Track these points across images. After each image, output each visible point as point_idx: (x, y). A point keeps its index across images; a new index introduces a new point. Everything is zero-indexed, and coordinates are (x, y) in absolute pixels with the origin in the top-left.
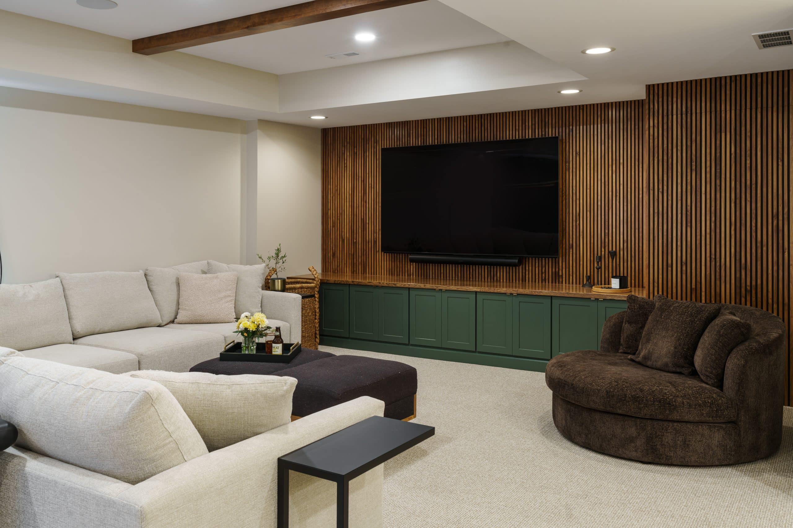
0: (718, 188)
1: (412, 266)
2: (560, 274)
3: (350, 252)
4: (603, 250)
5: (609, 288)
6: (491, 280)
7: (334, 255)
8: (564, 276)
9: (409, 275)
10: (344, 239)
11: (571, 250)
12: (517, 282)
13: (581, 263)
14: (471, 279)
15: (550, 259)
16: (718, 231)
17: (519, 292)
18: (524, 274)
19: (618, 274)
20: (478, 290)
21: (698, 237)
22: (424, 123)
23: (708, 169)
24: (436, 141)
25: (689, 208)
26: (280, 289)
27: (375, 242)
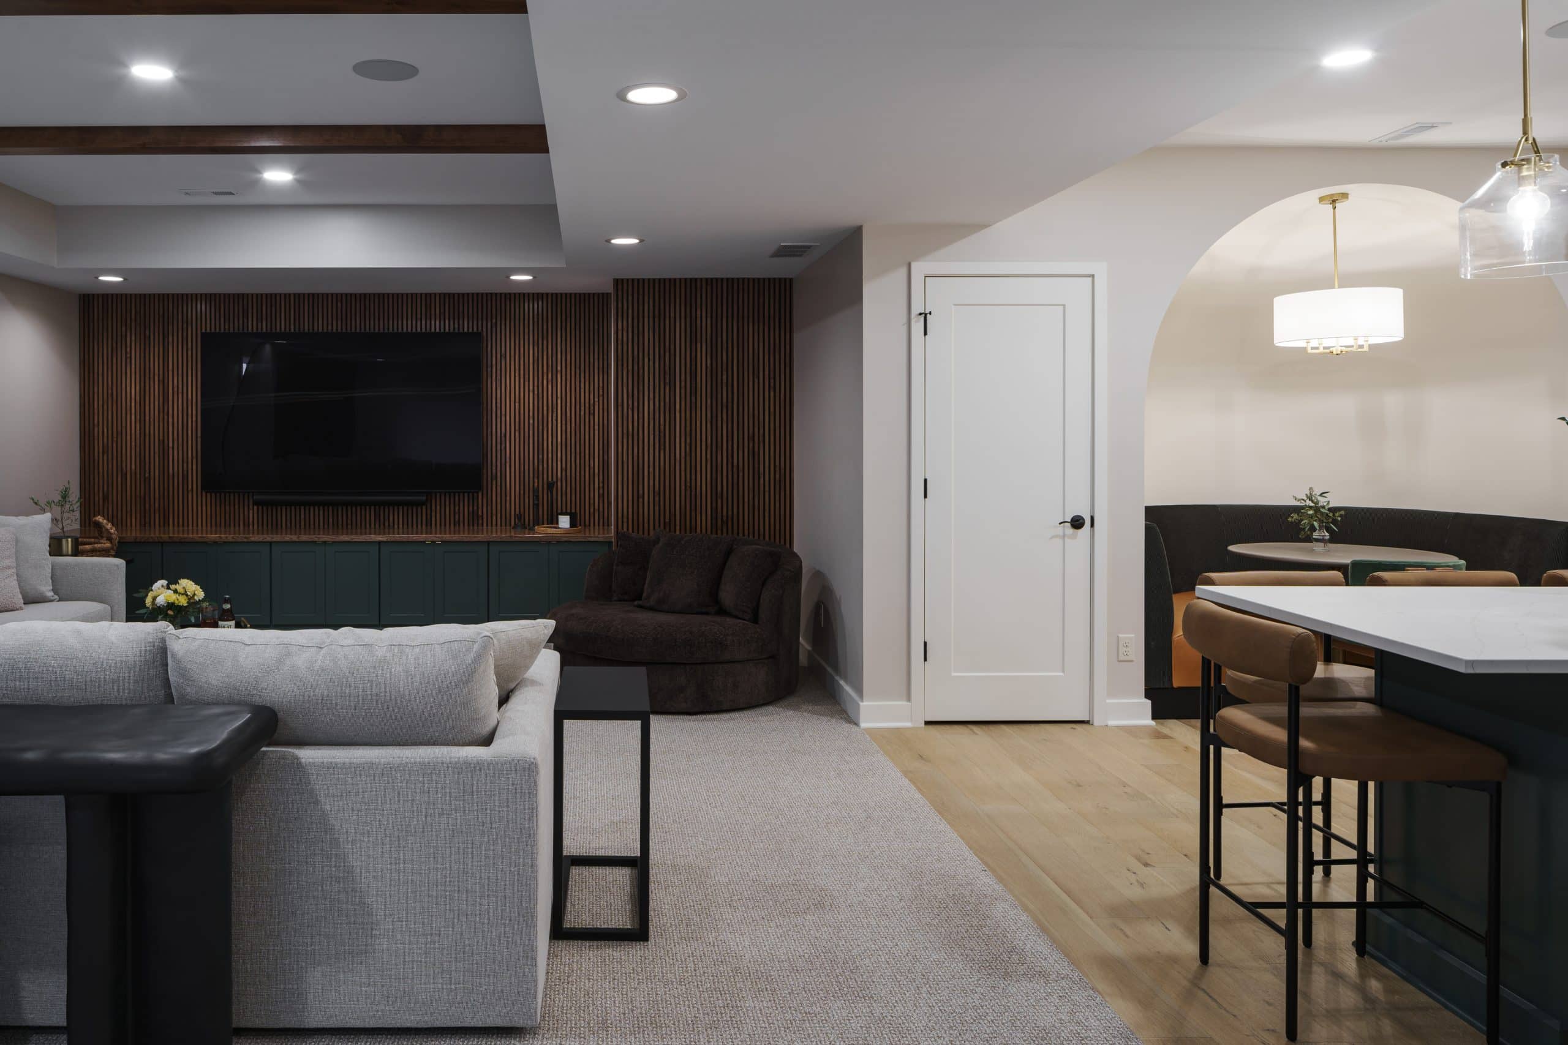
0: (693, 406)
1: (251, 512)
2: (480, 513)
3: (138, 493)
4: (536, 480)
5: (555, 528)
6: (380, 526)
7: (106, 498)
8: (485, 516)
9: (246, 523)
10: (126, 474)
11: (494, 482)
12: (419, 526)
13: (508, 498)
14: (349, 527)
15: (466, 495)
16: (693, 454)
17: (444, 539)
18: (429, 517)
19: (569, 511)
20: (384, 539)
21: (673, 462)
22: (272, 299)
23: (683, 384)
24: (292, 327)
25: (662, 427)
26: (70, 552)
27: (185, 477)
